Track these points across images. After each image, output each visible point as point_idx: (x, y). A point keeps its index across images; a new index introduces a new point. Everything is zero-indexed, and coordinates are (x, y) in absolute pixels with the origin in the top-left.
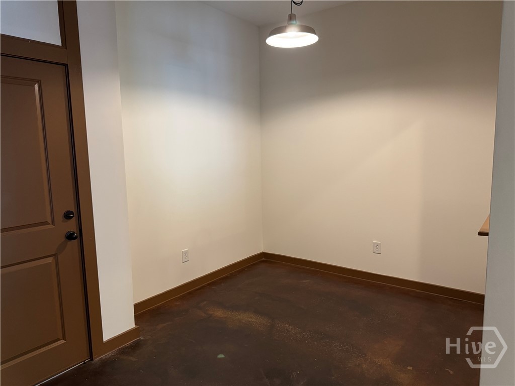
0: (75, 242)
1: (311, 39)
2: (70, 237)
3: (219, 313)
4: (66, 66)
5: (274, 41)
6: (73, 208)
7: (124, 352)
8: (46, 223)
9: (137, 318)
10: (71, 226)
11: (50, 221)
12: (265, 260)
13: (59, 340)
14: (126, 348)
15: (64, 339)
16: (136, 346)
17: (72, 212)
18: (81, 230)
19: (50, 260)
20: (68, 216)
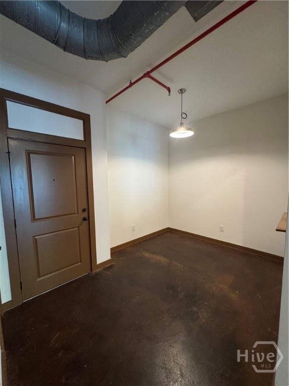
0: (87, 222)
1: (191, 133)
2: (84, 219)
3: (147, 255)
4: (85, 148)
5: (173, 135)
6: (86, 207)
7: (105, 269)
8: (75, 213)
9: (112, 254)
10: (85, 215)
11: (76, 212)
12: (169, 231)
13: (79, 262)
14: (106, 268)
15: (81, 262)
16: (111, 267)
17: (86, 209)
18: (89, 217)
19: (76, 229)
20: (84, 210)
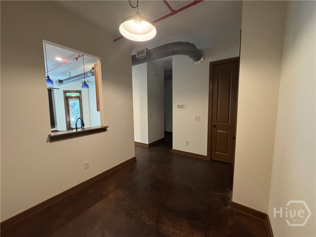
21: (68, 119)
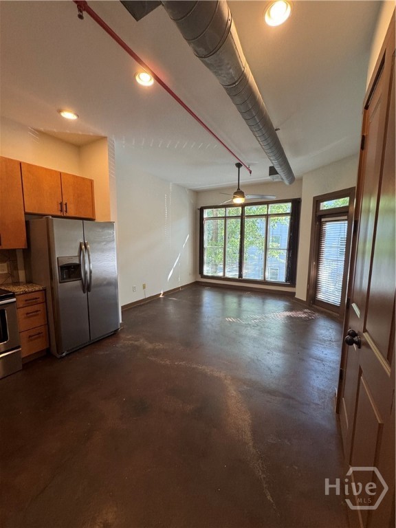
21: (313, 273)
